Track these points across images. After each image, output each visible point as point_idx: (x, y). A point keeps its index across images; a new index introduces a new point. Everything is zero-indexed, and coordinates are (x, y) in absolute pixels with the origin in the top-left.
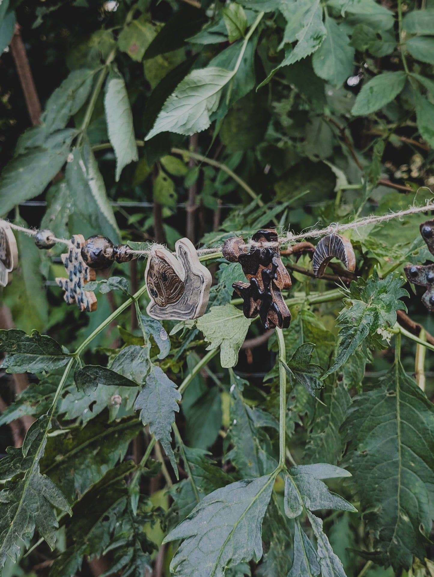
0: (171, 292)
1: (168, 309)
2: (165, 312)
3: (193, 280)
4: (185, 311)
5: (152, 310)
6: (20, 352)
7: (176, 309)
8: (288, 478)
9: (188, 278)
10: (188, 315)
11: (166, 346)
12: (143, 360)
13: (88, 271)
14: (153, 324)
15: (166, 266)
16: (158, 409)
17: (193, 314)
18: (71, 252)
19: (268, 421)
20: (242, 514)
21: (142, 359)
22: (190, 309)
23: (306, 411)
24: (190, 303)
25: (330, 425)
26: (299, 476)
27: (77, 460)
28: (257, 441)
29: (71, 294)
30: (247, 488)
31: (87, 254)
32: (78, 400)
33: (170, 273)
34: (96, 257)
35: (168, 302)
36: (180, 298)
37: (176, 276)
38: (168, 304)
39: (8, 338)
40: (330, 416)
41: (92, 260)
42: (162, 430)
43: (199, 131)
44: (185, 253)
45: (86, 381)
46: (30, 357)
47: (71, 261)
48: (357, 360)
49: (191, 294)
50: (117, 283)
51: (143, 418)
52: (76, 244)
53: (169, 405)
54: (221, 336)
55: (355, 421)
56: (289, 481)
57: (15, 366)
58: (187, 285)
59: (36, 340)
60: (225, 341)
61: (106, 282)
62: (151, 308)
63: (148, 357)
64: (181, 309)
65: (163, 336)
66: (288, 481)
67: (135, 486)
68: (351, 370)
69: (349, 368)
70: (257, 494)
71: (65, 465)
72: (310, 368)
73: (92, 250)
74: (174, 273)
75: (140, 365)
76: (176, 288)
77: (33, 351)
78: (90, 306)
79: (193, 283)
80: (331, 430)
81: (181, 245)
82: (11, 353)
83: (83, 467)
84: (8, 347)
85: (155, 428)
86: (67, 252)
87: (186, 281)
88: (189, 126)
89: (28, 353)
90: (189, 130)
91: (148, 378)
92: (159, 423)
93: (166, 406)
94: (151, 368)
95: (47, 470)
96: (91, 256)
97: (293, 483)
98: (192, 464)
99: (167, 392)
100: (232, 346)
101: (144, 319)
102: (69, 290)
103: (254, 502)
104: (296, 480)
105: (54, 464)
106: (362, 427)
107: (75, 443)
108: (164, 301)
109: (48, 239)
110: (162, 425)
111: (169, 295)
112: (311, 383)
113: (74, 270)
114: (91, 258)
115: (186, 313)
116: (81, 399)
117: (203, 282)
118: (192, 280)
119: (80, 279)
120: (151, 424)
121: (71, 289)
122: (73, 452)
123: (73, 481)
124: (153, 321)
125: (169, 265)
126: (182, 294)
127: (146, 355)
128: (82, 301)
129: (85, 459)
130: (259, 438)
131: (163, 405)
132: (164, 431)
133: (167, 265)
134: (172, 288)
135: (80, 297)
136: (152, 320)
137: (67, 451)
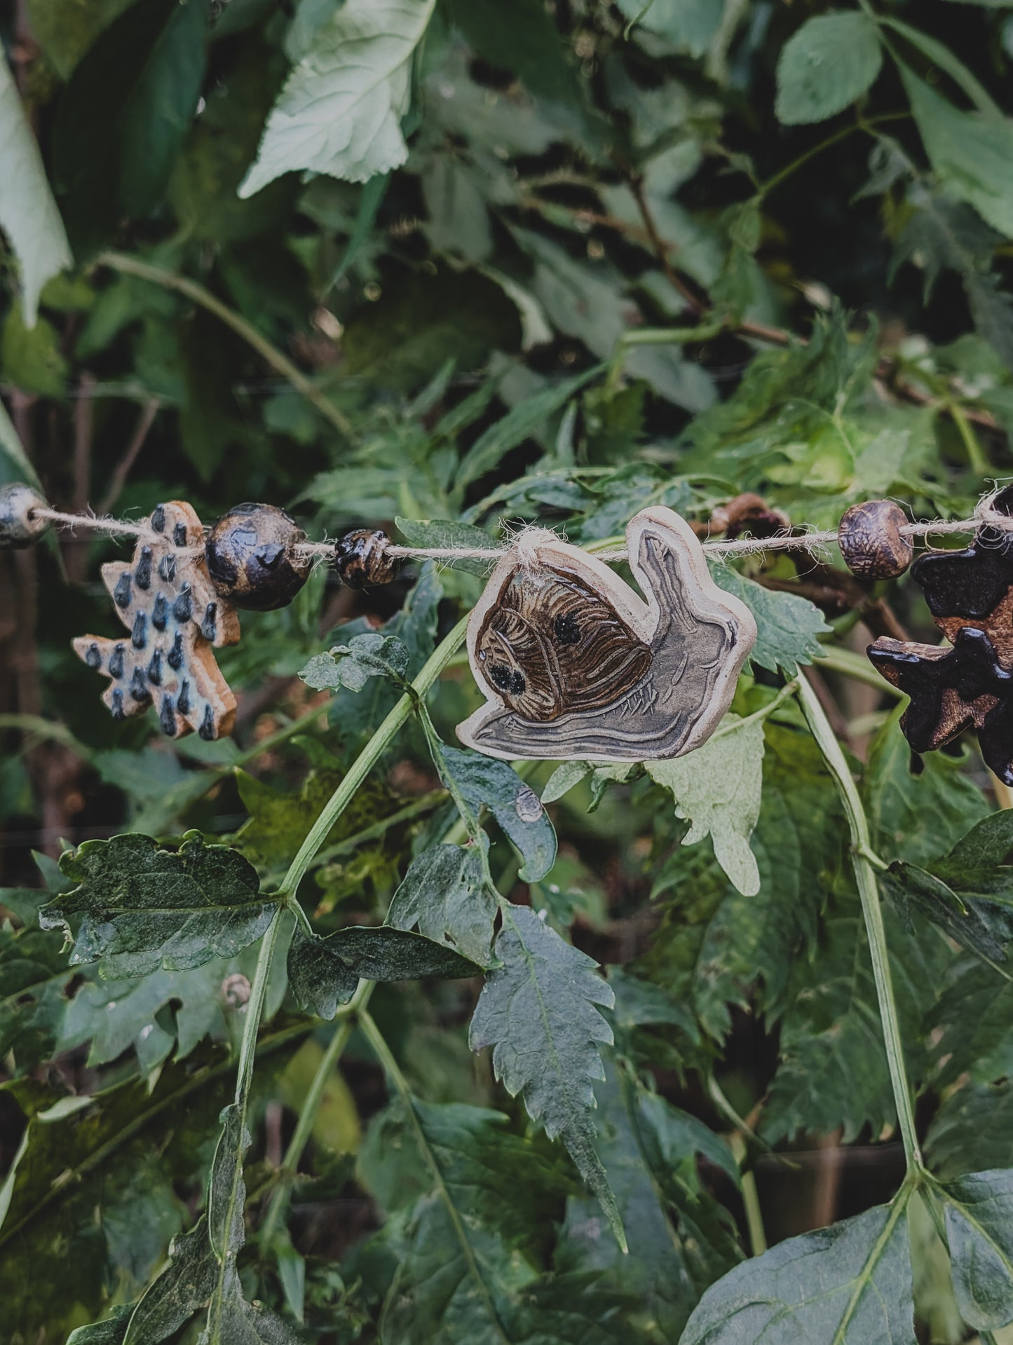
0: (591, 676)
1: (566, 728)
2: (553, 738)
3: (689, 639)
4: (640, 733)
5: (486, 731)
6: (135, 907)
7: (600, 727)
8: (953, 1209)
9: (668, 633)
10: (650, 744)
11: (539, 841)
12: (476, 889)
13: (218, 615)
14: (487, 775)
15: (580, 597)
16: (546, 1040)
17: (678, 742)
18: (147, 557)
19: (656, 1007)
20: (835, 1335)
21: (472, 887)
22: (662, 728)
23: (759, 969)
24: (667, 708)
25: (857, 1009)
26: (992, 1202)
27: (110, 1176)
28: (630, 1066)
29: (137, 687)
30: (832, 1252)
31: (237, 563)
32: (117, 999)
33: (594, 619)
34: (267, 573)
35: (567, 705)
36: (626, 693)
37: (622, 625)
38: (568, 712)
39: (104, 867)
40: (852, 982)
41: (251, 582)
42: (562, 1104)
43: (385, 170)
44: (668, 553)
45: (322, 976)
46: (166, 918)
47: (144, 586)
48: (946, 822)
49: (675, 679)
50: (376, 653)
51: (505, 1071)
52: (169, 530)
53: (577, 1024)
54: (708, 797)
55: (969, 998)
56: (959, 1219)
57: (121, 952)
58: (663, 652)
59: (190, 862)
60: (719, 809)
61: (347, 655)
62: (486, 726)
63: (487, 877)
64: (622, 727)
65: (525, 811)
66: (954, 1221)
67: (278, 1230)
68: (924, 854)
69: (919, 848)
70: (863, 1268)
71: (75, 1199)
72: (993, 879)
73: (252, 549)
74: (614, 616)
75: (468, 908)
76: (615, 664)
77: (176, 899)
78: (216, 723)
79: (690, 646)
80: (860, 1023)
81: (652, 528)
82: (104, 912)
83: (127, 1194)
84: (97, 893)
85: (543, 1100)
86: (128, 559)
87: (660, 642)
88: (358, 153)
89: (160, 907)
90: (359, 165)
91: (498, 945)
92: (553, 1083)
93: (568, 1029)
94: (503, 912)
95: (26, 1219)
96: (248, 570)
97: (973, 1224)
98: (445, 1152)
99: (565, 984)
100: (737, 824)
101: (454, 759)
102: (128, 674)
103: (863, 1293)
104: (981, 1214)
105: (47, 1198)
106: (986, 1014)
107: (105, 1129)
108: (552, 703)
109: (31, 516)
110: (560, 1088)
111: (579, 686)
112: (993, 921)
113: (156, 611)
114: (249, 576)
115: (648, 741)
116: (126, 995)
117: (733, 643)
118: (683, 638)
119: (178, 640)
120: (528, 1090)
121: (137, 673)
122: (103, 1152)
123: (101, 1242)
124: (488, 766)
125: (592, 593)
126: (638, 682)
127: (478, 869)
128: (184, 707)
129: (133, 1171)
130: (633, 1059)
131: (561, 1028)
132: (572, 1108)
133: (584, 593)
134: (597, 664)
135: (175, 697)
136: (485, 760)
137: (85, 1154)
